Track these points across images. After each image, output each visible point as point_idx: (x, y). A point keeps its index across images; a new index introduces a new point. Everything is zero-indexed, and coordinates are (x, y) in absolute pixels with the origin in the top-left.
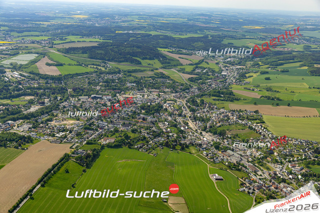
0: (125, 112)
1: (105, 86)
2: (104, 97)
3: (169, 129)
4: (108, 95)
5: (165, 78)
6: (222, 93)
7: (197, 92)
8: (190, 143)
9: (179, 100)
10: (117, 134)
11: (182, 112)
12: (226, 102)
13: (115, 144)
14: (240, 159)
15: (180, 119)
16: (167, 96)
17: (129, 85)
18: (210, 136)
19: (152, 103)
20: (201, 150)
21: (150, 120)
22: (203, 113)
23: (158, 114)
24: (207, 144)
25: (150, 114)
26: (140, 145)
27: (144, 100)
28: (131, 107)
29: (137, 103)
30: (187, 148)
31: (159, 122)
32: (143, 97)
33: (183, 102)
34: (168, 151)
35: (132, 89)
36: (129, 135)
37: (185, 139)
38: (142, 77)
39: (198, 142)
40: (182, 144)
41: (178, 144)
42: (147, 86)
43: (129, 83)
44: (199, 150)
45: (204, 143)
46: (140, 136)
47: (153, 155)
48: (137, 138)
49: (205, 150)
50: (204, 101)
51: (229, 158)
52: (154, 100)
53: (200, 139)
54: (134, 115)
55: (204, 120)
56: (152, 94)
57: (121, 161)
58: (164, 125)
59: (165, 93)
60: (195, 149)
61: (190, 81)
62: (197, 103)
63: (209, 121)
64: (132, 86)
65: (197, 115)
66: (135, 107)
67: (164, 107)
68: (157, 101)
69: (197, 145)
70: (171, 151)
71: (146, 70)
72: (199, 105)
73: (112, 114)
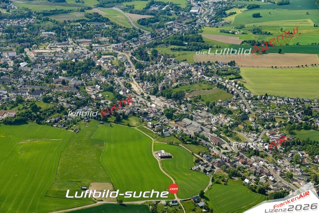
0: (36, 73)
1: (7, 38)
2: (5, 55)
3: (100, 95)
4: (11, 50)
5: (102, 21)
6: (186, 40)
7: (149, 40)
8: (131, 112)
9: (120, 53)
10: (20, 106)
11: (124, 70)
12: (190, 52)
13: (16, 118)
14: (200, 130)
15: (119, 81)
16: (103, 48)
17: (44, 34)
18: (162, 101)
19: (79, 60)
20: (145, 121)
21: (74, 84)
22: (155, 69)
23: (87, 75)
24: (156, 113)
25: (74, 75)
26: (54, 119)
27: (66, 56)
28: (45, 67)
29: (56, 60)
30: (125, 119)
31: (87, 85)
32: (65, 51)
33: (126, 55)
34: (97, 124)
35: (50, 41)
36: (38, 106)
37: (124, 108)
38: (65, 21)
39: (143, 110)
40: (118, 114)
41: (112, 115)
42: (73, 34)
43: (45, 32)
44: (143, 121)
45: (152, 110)
46: (55, 106)
47: (73, 131)
48: (51, 110)
49: (152, 121)
50: (157, 53)
51: (185, 129)
52: (82, 55)
53: (147, 106)
54: (49, 77)
55: (155, 79)
56: (81, 46)
57: (24, 142)
58: (94, 89)
59: (101, 44)
60: (136, 120)
61: (140, 24)
62: (147, 56)
63: (162, 80)
64: (49, 35)
65: (145, 73)
66: (52, 67)
67: (97, 64)
68: (87, 56)
69: (141, 114)
70: (100, 124)
71: (72, 10)
72: (150, 59)
73: (15, 78)
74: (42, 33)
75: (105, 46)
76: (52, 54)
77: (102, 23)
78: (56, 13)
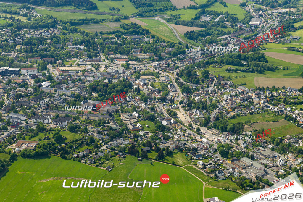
0: (60, 96)
1: (26, 52)
2: (24, 72)
3: (139, 125)
4: (31, 67)
5: (142, 34)
6: (245, 59)
7: (199, 58)
8: (176, 147)
9: (162, 73)
10: (42, 136)
11: (167, 95)
12: (250, 74)
13: (37, 150)
14: (264, 173)
15: (161, 108)
16: (142, 67)
18: (215, 134)
19: (113, 81)
20: (194, 160)
21: (106, 110)
22: (206, 95)
23: (122, 100)
24: (208, 149)
25: (107, 99)
26: (83, 153)
27: (98, 75)
28: (72, 88)
29: (85, 80)
30: (168, 156)
31: (122, 112)
32: (96, 69)
33: (171, 76)
34: (134, 162)
35: (78, 56)
36: (63, 136)
37: (168, 141)
38: (96, 32)
39: (192, 145)
40: (160, 149)
41: (153, 150)
42: (106, 49)
43: (72, 45)
44: (191, 159)
45: (202, 146)
46: (84, 137)
47: (105, 169)
48: (79, 142)
49: (202, 159)
50: (209, 74)
51: (244, 171)
52: (116, 74)
53: (196, 140)
54: (76, 101)
55: (206, 107)
56: (115, 63)
57: (45, 180)
58: (132, 117)
59: (140, 61)
60: (183, 157)
61: (188, 38)
62: (196, 78)
63: (215, 108)
64: (77, 49)
65: (194, 98)
66: (80, 88)
67: (135, 86)
68: (123, 76)
69: (189, 150)
70: (138, 161)
71: (106, 19)
72: (200, 81)
73: (35, 101)
74: (69, 46)
75: (144, 64)
76: (81, 72)
77: (141, 36)
78: (86, 23)
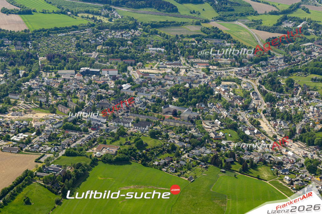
0: (141, 99)
1: (107, 53)
2: (105, 73)
3: (221, 134)
4: (112, 68)
5: (222, 38)
7: (282, 65)
8: (261, 160)
9: (244, 80)
10: (123, 140)
11: (250, 102)
13: (117, 156)
15: (244, 116)
16: (223, 72)
17: (151, 50)
18: (301, 148)
19: (194, 85)
20: (280, 174)
21: (188, 116)
22: (291, 105)
23: (203, 106)
24: (294, 163)
25: (188, 105)
26: (164, 161)
27: (178, 79)
28: (152, 92)
29: (165, 84)
30: (253, 169)
31: (204, 119)
32: (176, 73)
33: (253, 83)
34: (217, 173)
35: (158, 59)
36: (144, 142)
37: (252, 153)
38: (177, 35)
39: (277, 158)
40: (244, 161)
41: (236, 161)
42: (187, 53)
43: (152, 47)
44: (277, 174)
45: (288, 160)
46: (165, 144)
47: (187, 179)
48: (160, 148)
49: (288, 174)
50: (294, 83)
52: (197, 79)
53: (281, 153)
54: (157, 105)
55: (291, 117)
56: (195, 68)
57: (126, 188)
58: (214, 125)
59: (220, 66)
60: (268, 171)
61: (270, 44)
62: (280, 87)
63: (301, 119)
64: (157, 52)
65: (278, 108)
66: (161, 92)
67: (216, 93)
68: (204, 81)
69: (274, 163)
70: (221, 173)
71: (186, 23)
72: (284, 90)
73: (116, 103)
74: (150, 49)
75: (225, 69)
76: (161, 75)
77: (222, 41)
78: (167, 26)
